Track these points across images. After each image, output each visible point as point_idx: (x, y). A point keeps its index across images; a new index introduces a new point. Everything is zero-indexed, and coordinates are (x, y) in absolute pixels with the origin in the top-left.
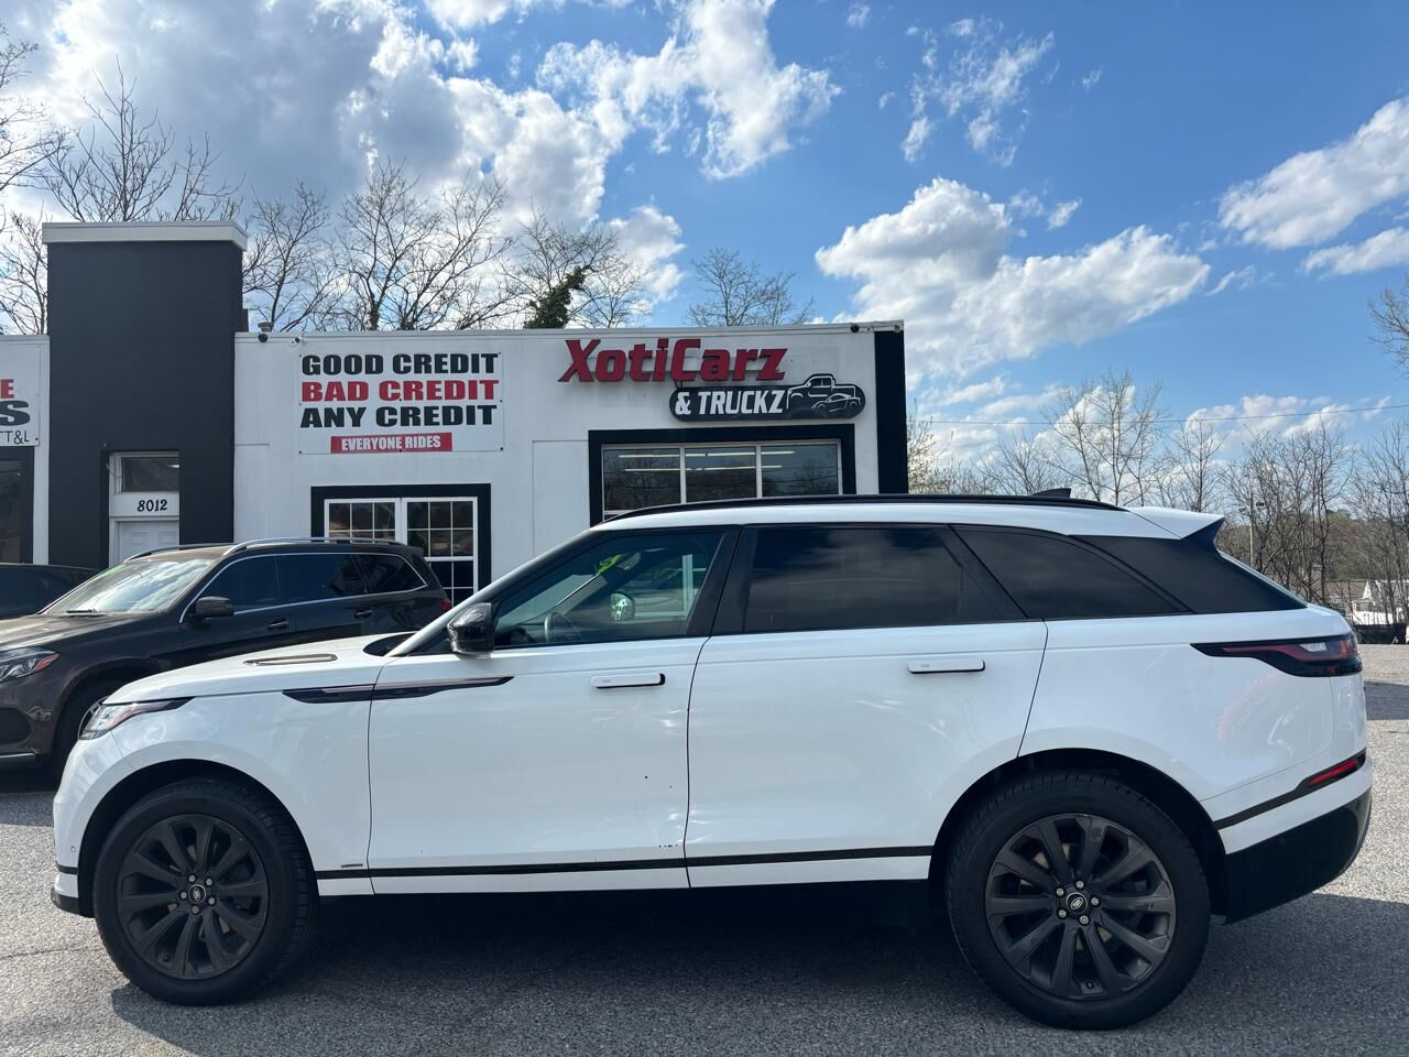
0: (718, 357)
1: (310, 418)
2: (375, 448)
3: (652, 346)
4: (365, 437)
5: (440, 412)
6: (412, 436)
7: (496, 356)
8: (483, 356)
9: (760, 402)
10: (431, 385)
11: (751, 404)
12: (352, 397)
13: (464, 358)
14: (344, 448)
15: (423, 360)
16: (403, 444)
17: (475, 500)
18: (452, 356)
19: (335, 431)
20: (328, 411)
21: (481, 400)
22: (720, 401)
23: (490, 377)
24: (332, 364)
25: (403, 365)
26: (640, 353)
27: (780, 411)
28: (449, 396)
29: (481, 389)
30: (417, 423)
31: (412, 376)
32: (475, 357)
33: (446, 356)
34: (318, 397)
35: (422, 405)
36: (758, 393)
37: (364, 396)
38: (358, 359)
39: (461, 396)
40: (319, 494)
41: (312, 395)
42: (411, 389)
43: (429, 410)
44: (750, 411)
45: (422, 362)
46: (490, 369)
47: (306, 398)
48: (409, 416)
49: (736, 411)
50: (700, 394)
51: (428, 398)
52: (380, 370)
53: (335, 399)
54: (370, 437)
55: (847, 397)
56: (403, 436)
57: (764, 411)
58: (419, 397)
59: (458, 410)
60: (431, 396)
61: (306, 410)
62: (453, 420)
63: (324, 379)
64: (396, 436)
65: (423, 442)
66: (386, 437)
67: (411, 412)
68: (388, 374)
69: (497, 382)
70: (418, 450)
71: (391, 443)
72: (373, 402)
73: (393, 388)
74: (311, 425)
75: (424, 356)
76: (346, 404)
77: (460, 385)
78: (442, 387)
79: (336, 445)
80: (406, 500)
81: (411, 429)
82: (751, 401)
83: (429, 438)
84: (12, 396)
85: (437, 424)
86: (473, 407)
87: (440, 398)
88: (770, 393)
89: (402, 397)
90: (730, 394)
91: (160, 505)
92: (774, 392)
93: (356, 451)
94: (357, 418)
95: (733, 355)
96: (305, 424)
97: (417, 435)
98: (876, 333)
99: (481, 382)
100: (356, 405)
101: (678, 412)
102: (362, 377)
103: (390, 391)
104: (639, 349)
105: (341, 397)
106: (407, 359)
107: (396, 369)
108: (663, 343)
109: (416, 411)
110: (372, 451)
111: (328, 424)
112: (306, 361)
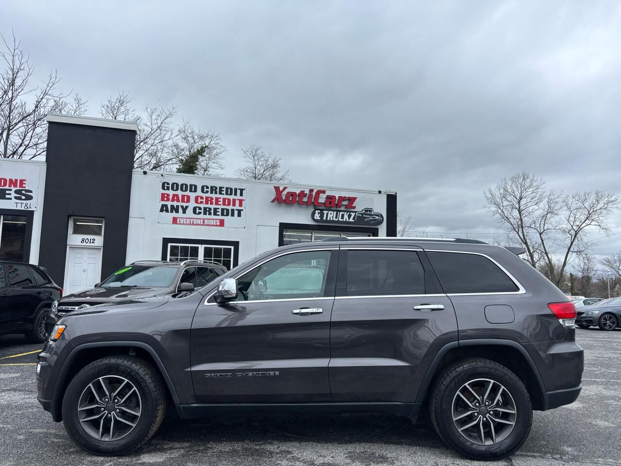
0: (332, 198)
1: (164, 209)
2: (192, 223)
3: (307, 192)
4: (188, 218)
5: (220, 210)
6: (208, 219)
7: (244, 190)
8: (239, 189)
9: (346, 217)
10: (217, 199)
11: (342, 218)
12: (183, 201)
13: (231, 189)
14: (178, 222)
15: (214, 188)
16: (204, 222)
17: (232, 248)
18: (226, 188)
19: (174, 214)
20: (172, 206)
21: (237, 207)
22: (331, 216)
23: (241, 198)
24: (175, 186)
25: (205, 190)
26: (302, 194)
27: (353, 221)
28: (224, 204)
29: (237, 203)
30: (210, 214)
31: (209, 195)
32: (236, 190)
33: (224, 188)
34: (168, 200)
35: (213, 207)
36: (346, 213)
37: (188, 201)
38: (186, 185)
39: (229, 204)
40: (166, 241)
41: (165, 199)
42: (208, 200)
43: (215, 209)
44: (342, 220)
45: (213, 189)
46: (241, 195)
47: (163, 199)
48: (207, 211)
49: (337, 220)
50: (324, 212)
51: (215, 204)
52: (195, 191)
53: (175, 201)
54: (190, 218)
55: (377, 218)
56: (204, 219)
57: (347, 220)
58: (212, 203)
59: (228, 210)
60: (217, 203)
61: (162, 205)
62: (225, 214)
63: (171, 193)
64: (201, 219)
65: (212, 222)
66: (197, 219)
67: (208, 209)
68: (199, 193)
69: (244, 200)
70: (210, 225)
71: (199, 222)
72: (192, 204)
73: (201, 199)
74: (164, 212)
75: (215, 187)
76: (180, 204)
77: (229, 200)
78: (221, 200)
79: (175, 221)
80: (204, 246)
81: (207, 216)
82: (343, 216)
83: (215, 221)
84: (25, 187)
85: (219, 215)
86: (234, 210)
87: (220, 205)
88: (350, 214)
89: (204, 203)
90: (335, 212)
91: (92, 241)
92: (351, 213)
93: (183, 224)
94: (184, 210)
95: (337, 198)
96: (162, 210)
97: (210, 219)
98: (387, 194)
99: (238, 200)
100: (185, 205)
101: (315, 218)
102: (188, 193)
103: (200, 200)
104: (302, 192)
105: (178, 201)
106: (207, 187)
107: (203, 191)
108: (311, 191)
109: (210, 209)
110: (190, 224)
111: (172, 212)
112: (163, 184)
